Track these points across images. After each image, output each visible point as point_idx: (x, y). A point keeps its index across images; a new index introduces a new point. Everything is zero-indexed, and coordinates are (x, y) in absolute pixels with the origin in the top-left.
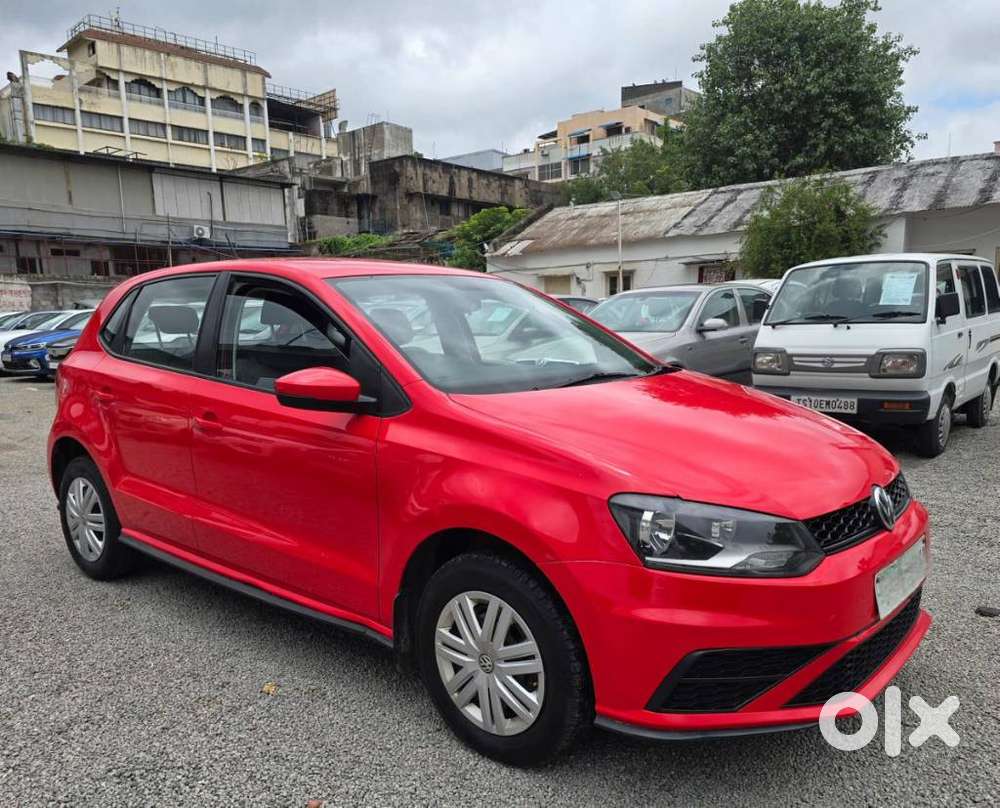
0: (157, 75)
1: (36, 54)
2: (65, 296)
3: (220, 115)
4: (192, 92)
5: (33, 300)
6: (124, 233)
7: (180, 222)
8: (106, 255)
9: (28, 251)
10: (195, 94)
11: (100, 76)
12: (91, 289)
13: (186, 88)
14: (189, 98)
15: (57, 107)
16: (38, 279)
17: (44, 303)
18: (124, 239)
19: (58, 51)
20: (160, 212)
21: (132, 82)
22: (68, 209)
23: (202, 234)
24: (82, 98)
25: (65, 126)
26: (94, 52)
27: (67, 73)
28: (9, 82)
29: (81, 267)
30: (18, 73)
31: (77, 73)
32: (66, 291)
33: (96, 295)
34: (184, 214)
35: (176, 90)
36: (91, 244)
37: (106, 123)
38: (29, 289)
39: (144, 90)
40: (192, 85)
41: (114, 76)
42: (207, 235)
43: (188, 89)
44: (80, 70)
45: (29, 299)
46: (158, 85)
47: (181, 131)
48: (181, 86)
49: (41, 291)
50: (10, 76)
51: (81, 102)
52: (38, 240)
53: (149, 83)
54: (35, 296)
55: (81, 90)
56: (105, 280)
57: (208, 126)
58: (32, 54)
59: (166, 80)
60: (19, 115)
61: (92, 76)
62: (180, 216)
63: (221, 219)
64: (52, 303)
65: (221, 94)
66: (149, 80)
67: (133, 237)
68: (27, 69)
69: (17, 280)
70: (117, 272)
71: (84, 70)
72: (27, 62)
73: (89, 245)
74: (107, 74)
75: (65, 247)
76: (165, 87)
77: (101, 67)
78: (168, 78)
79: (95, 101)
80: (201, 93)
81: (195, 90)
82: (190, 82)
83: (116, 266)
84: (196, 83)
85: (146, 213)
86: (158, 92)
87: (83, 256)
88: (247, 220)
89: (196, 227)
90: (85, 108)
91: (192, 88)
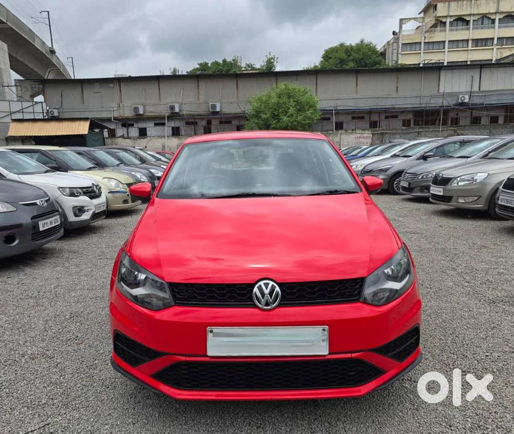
0: (468, 13)
1: (407, 19)
2: (387, 138)
3: (504, 27)
4: (488, 17)
5: (372, 141)
6: (421, 104)
7: (452, 95)
8: (410, 116)
9: (375, 118)
10: (490, 18)
11: (437, 22)
12: (399, 134)
13: (484, 17)
14: (486, 21)
15: (413, 43)
16: (376, 131)
17: (376, 142)
18: (420, 107)
19: (419, 14)
20: (441, 91)
21: (454, 20)
22: (395, 95)
23: (464, 100)
24: (426, 36)
25: (416, 52)
26: (436, 10)
27: (421, 24)
28: (393, 36)
29: (397, 123)
30: (397, 31)
31: (426, 23)
32: (387, 135)
33: (401, 137)
34: (456, 90)
35: (478, 19)
36: (403, 111)
37: (436, 46)
38: (371, 135)
39: (460, 23)
40: (489, 13)
41: (444, 20)
42: (466, 100)
43: (486, 16)
44: (427, 21)
45: (371, 140)
46: (468, 18)
47: (477, 42)
48: (481, 16)
49: (376, 136)
50: (394, 33)
51: (425, 38)
52: (379, 112)
53: (463, 19)
54: (374, 139)
55: (426, 32)
56: (406, 129)
57: (494, 36)
58: (405, 19)
59: (473, 15)
60: (395, 51)
61: (433, 22)
62: (453, 91)
63: (478, 90)
64: (380, 141)
65: (506, 14)
66: (463, 17)
67: (425, 106)
68: (402, 27)
69: (367, 132)
70: (415, 125)
71: (430, 20)
72: (402, 24)
73: (402, 112)
74: (441, 19)
75: (391, 114)
76: (472, 19)
77: (438, 17)
78: (475, 13)
79: (433, 35)
80: (493, 17)
81: (490, 16)
82: (487, 12)
83: (415, 121)
84: (491, 12)
85: (435, 92)
86: (468, 22)
87: (399, 118)
88: (494, 88)
89: (461, 96)
90: (426, 41)
91: (487, 15)
